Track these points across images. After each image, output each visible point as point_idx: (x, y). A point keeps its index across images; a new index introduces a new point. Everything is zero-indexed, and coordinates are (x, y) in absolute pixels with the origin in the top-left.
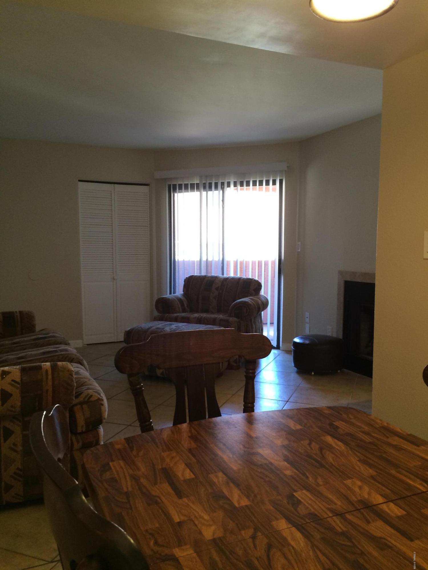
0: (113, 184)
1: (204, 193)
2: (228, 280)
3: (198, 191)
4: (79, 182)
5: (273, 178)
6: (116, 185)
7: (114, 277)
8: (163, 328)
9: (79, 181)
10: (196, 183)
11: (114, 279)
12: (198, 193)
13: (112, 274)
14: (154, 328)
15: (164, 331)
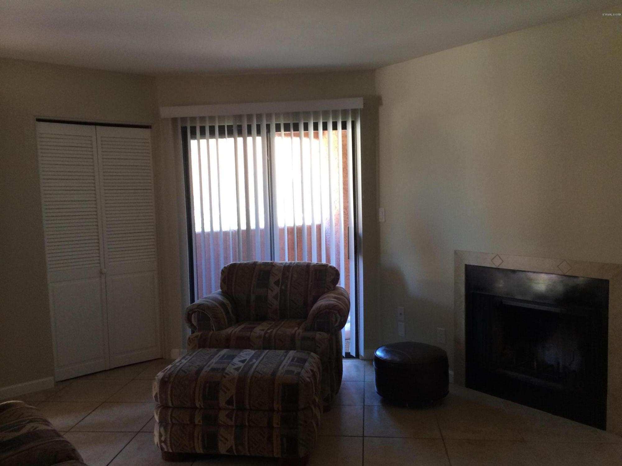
0: (95, 126)
1: (240, 140)
2: (291, 268)
3: (232, 137)
4: (37, 122)
5: (333, 119)
6: (98, 127)
7: (101, 270)
8: (224, 369)
9: (39, 120)
10: (227, 126)
11: (101, 273)
12: (232, 140)
13: (98, 265)
14: (206, 369)
15: (227, 376)
